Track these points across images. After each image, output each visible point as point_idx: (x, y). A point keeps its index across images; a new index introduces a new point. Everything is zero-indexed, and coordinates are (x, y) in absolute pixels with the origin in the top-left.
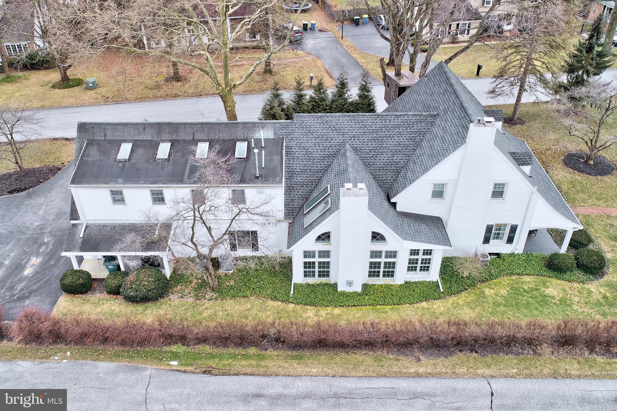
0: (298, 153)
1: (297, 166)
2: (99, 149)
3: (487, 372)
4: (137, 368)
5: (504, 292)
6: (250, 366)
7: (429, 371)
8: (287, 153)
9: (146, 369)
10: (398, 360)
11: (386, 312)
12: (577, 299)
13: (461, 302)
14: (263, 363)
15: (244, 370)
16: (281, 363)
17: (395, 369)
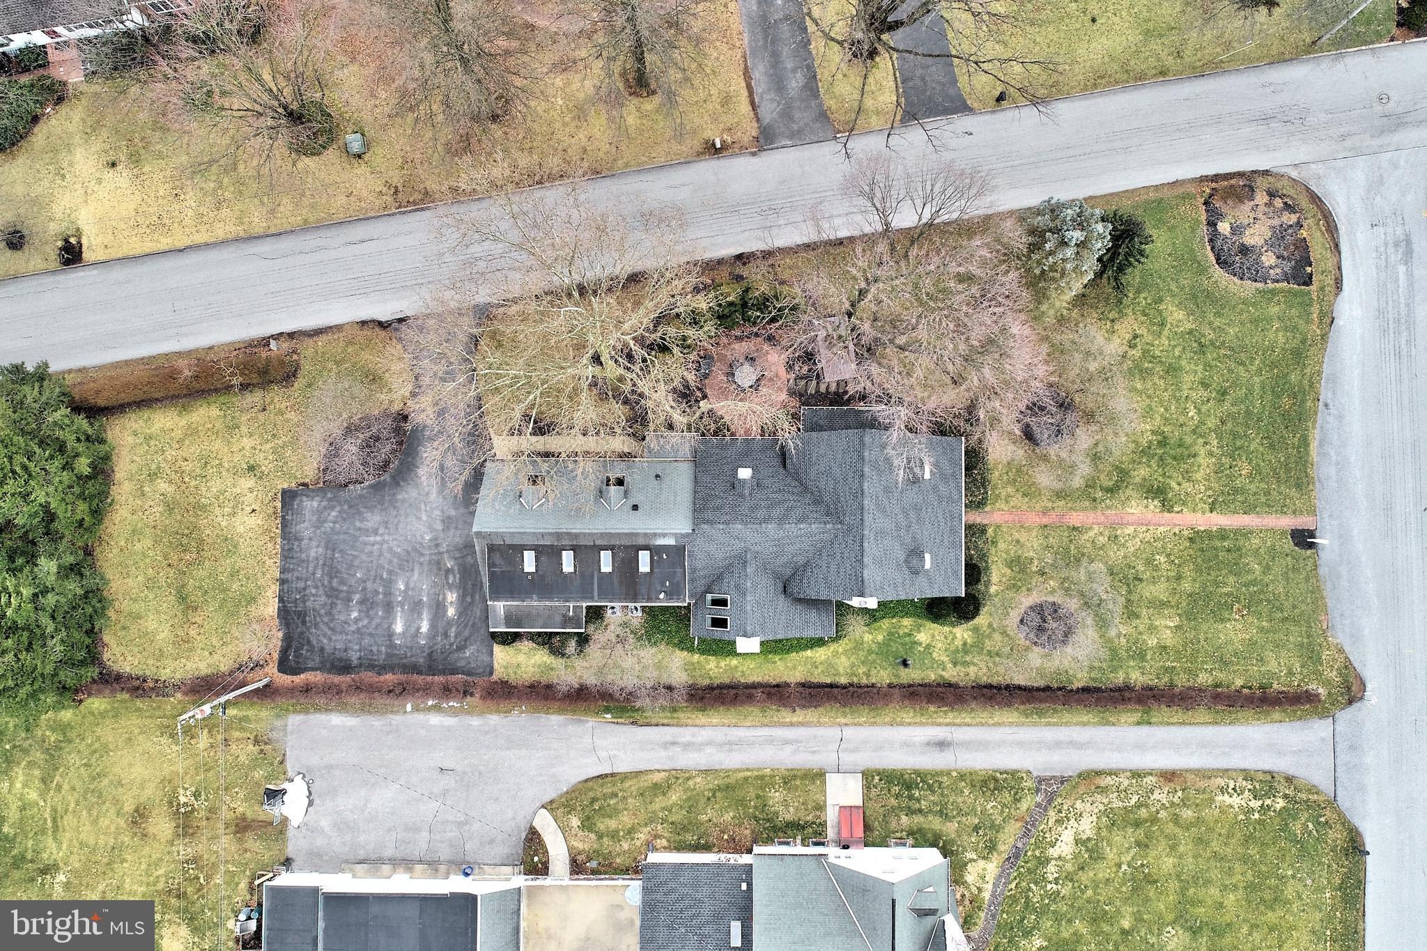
0: (700, 555)
1: (699, 565)
2: (502, 556)
3: (843, 721)
4: (581, 721)
5: (880, 638)
6: (665, 718)
7: (800, 720)
8: (689, 556)
9: (587, 721)
10: (778, 711)
11: (774, 663)
12: (940, 645)
13: (840, 650)
14: (675, 715)
15: (662, 721)
16: (689, 715)
17: (775, 719)
